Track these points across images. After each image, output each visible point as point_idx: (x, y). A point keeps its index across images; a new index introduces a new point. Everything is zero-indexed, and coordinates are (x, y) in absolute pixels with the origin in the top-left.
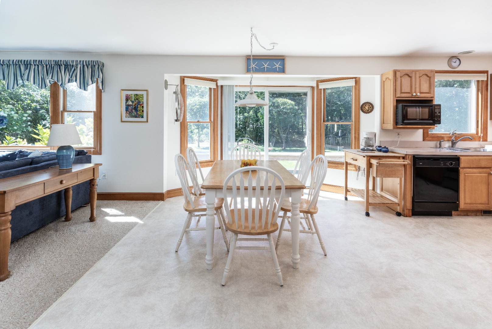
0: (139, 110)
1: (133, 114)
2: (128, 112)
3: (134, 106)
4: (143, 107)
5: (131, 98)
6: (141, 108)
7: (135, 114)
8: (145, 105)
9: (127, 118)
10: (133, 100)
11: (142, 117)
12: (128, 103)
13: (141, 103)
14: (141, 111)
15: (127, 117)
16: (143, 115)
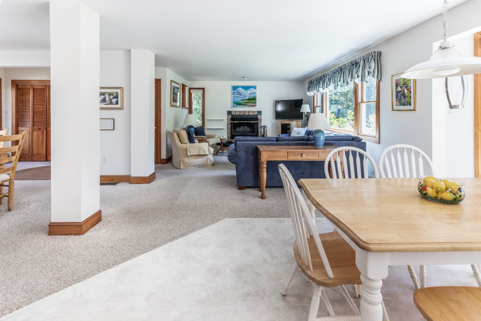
0: (407, 96)
1: (402, 102)
2: (398, 100)
3: (403, 91)
4: (410, 92)
5: (400, 83)
6: (409, 94)
7: (404, 101)
8: (412, 90)
9: (397, 107)
10: (402, 85)
11: (410, 105)
12: (397, 90)
13: (409, 88)
14: (409, 97)
15: (397, 105)
16: (411, 102)
